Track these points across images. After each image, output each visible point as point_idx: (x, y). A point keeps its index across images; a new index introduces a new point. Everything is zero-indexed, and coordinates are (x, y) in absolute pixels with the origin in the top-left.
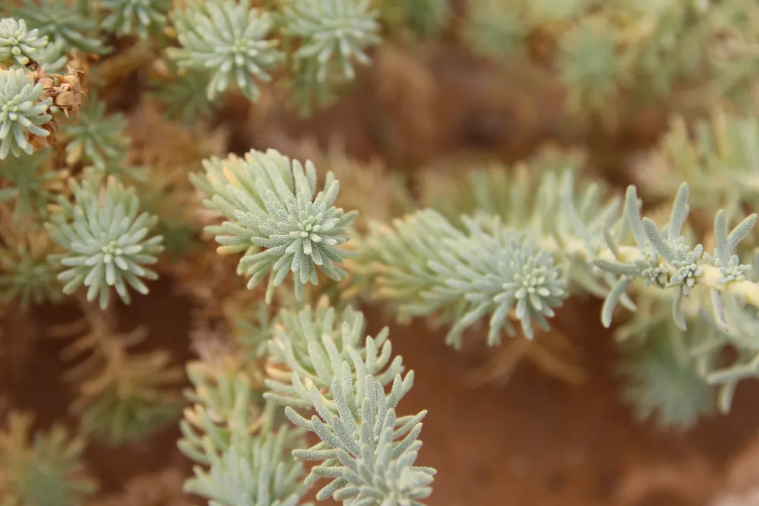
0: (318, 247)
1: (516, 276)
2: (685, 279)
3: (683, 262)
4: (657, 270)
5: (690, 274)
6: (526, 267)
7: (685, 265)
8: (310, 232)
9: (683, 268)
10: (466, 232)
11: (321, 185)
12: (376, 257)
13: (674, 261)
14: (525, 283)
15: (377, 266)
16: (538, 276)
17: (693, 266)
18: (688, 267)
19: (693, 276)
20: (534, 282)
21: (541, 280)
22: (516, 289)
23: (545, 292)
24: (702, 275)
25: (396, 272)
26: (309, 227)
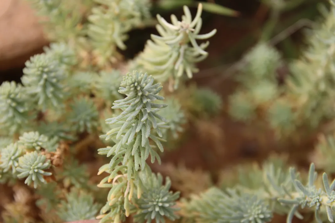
0: (162, 208)
1: (249, 211)
2: (316, 203)
3: (314, 196)
4: (305, 201)
5: (317, 201)
6: (253, 207)
7: (315, 197)
8: (158, 202)
9: (314, 199)
10: (230, 196)
11: (164, 183)
12: (194, 210)
13: (310, 196)
14: (253, 214)
15: (194, 214)
16: (258, 210)
17: (318, 197)
18: (316, 198)
19: (319, 201)
20: (257, 212)
21: (260, 212)
22: (249, 216)
23: (262, 216)
24: (322, 200)
25: (202, 215)
26: (157, 200)
